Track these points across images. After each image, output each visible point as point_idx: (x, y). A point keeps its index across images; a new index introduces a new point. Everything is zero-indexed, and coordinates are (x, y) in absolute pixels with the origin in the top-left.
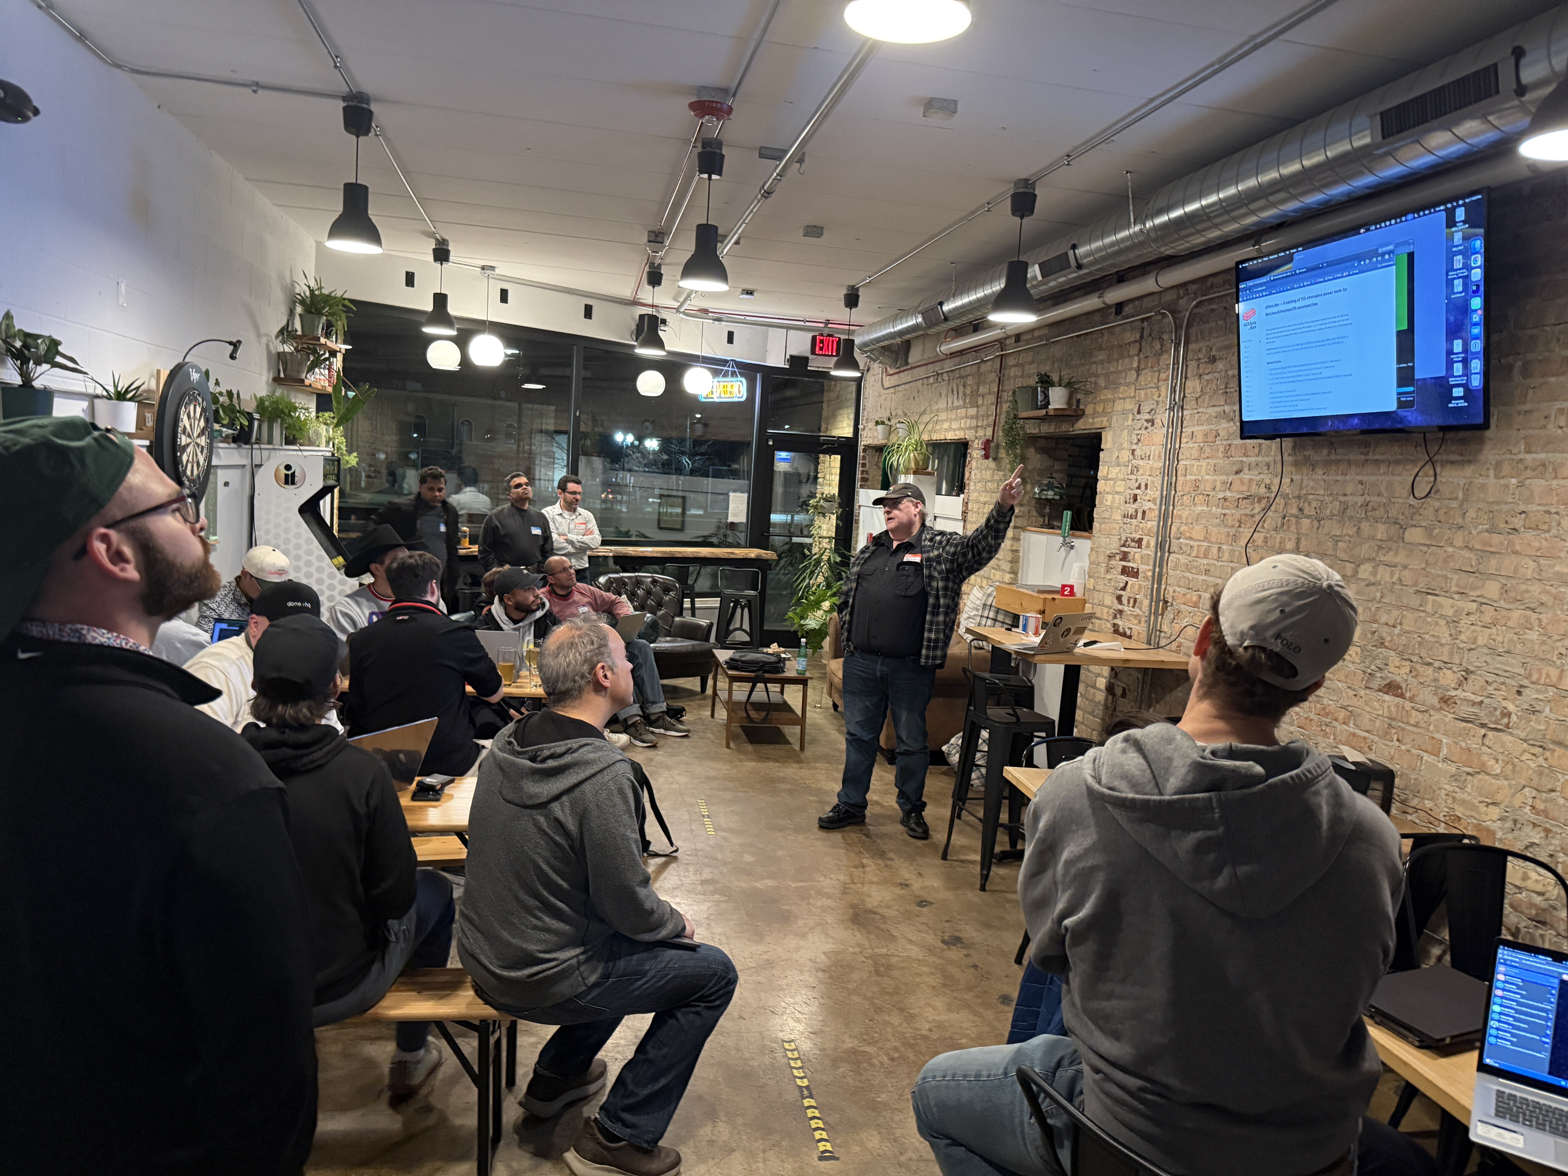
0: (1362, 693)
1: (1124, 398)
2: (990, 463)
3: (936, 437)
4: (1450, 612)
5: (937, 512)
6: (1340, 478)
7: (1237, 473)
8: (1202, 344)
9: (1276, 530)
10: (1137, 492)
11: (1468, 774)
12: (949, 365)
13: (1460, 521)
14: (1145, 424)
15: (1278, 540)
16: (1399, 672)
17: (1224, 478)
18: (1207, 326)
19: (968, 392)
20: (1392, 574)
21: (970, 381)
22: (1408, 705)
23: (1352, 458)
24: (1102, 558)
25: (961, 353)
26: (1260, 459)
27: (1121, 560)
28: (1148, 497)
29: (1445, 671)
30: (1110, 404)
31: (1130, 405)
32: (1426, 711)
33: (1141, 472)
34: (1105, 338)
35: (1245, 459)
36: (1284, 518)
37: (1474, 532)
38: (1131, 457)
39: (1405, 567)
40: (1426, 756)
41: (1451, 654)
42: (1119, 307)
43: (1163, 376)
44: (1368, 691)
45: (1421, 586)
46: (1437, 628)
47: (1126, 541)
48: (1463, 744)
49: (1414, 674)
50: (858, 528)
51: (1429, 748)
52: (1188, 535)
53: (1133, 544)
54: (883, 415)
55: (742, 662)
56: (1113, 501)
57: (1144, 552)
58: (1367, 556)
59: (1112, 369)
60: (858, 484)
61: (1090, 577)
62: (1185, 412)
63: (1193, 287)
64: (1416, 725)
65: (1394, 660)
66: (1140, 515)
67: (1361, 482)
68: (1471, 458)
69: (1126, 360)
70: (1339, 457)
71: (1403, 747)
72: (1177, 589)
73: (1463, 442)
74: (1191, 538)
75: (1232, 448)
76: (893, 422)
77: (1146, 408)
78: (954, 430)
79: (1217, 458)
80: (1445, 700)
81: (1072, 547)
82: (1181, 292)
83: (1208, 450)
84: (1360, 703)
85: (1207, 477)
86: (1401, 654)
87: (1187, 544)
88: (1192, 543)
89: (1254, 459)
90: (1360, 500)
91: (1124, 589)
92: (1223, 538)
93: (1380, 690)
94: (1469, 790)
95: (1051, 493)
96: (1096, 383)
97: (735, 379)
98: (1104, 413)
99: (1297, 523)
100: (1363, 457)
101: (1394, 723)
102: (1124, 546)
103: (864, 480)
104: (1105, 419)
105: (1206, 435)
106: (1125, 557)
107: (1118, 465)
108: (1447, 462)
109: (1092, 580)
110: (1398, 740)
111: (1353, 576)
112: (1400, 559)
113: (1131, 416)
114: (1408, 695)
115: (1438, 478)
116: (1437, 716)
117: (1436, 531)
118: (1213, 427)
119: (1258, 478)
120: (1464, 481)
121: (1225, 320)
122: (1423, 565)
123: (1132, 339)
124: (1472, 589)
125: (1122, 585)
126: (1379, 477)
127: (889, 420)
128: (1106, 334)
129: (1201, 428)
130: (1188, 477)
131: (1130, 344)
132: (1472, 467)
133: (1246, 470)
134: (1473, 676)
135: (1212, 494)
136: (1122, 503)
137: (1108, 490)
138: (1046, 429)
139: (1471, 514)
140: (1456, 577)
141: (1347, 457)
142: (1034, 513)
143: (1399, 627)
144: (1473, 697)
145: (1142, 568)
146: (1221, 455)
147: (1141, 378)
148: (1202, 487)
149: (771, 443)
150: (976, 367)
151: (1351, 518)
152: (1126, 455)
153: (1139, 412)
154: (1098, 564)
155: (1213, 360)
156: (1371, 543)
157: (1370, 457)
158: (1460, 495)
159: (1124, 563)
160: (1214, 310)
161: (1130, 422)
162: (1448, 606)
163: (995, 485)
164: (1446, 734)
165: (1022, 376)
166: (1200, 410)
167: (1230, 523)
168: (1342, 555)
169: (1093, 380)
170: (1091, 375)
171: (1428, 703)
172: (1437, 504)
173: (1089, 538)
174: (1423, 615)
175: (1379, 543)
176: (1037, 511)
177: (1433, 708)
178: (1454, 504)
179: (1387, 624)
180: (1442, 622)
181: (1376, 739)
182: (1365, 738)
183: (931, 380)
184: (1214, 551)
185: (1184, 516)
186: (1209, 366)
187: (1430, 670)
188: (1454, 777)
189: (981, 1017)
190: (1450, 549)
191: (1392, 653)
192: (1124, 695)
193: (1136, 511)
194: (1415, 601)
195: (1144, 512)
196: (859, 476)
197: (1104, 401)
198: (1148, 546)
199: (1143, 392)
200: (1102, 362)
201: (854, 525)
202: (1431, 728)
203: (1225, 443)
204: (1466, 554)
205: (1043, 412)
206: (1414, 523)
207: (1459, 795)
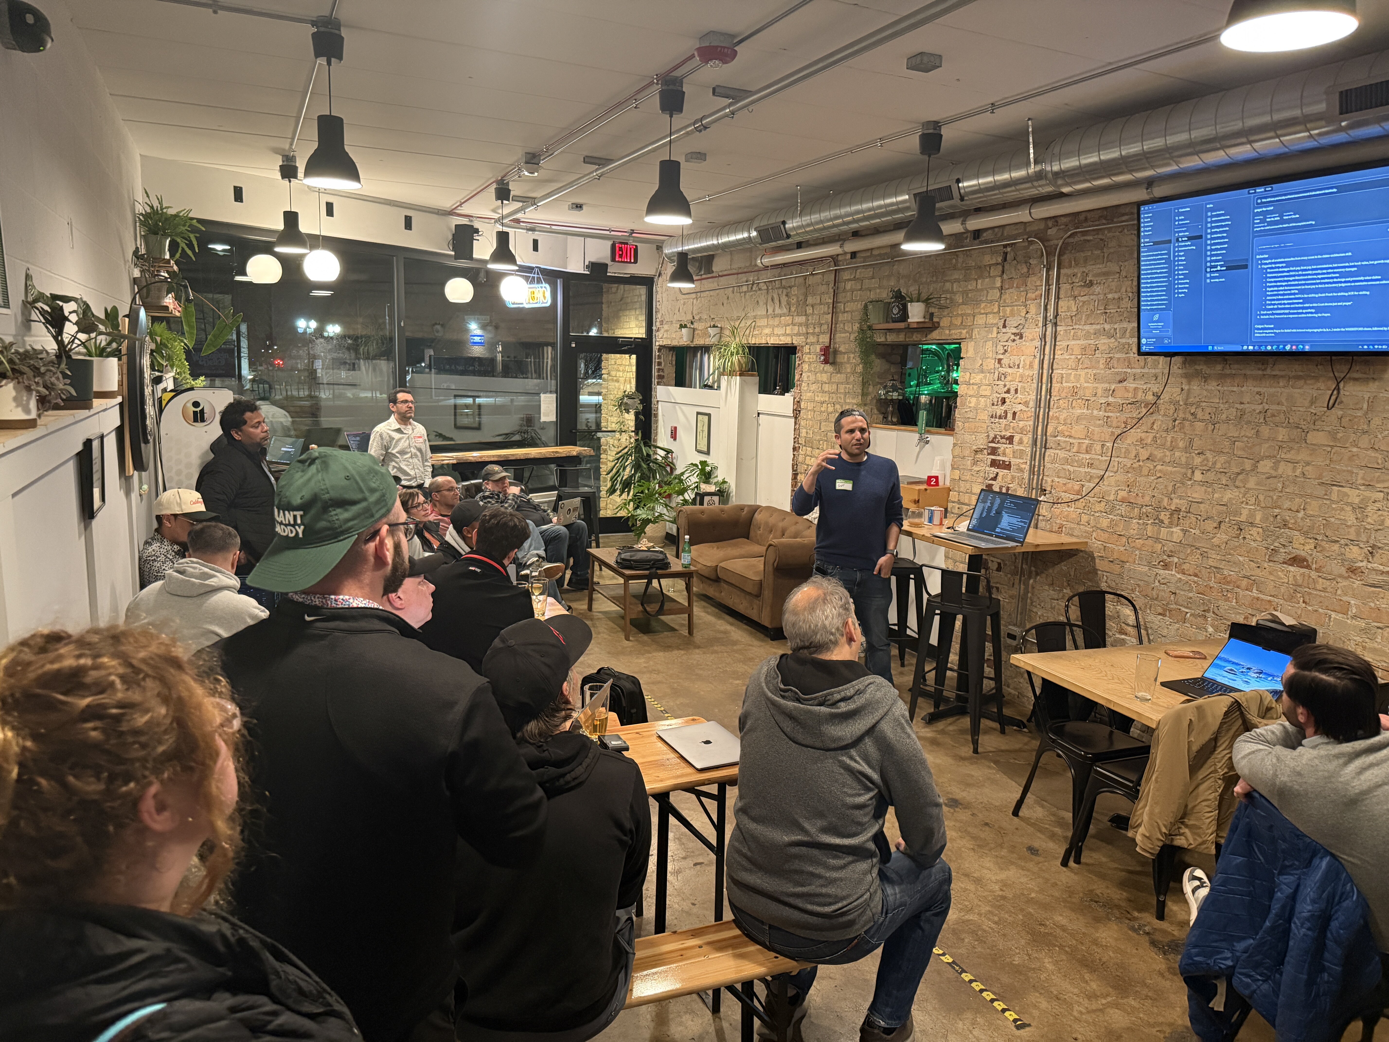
0: (1266, 565)
1: (986, 314)
2: (828, 367)
3: (753, 341)
4: (1357, 500)
5: (761, 408)
6: (1235, 389)
7: (1120, 382)
8: (1078, 271)
9: (1167, 431)
10: (1006, 396)
11: (1378, 628)
12: (765, 277)
13: (1365, 427)
14: (1013, 337)
15: (1169, 439)
16: (1303, 547)
17: (1106, 385)
18: (1082, 254)
19: (794, 300)
20: (1294, 469)
21: (795, 291)
22: (1314, 574)
23: (1248, 372)
24: (967, 452)
25: (784, 265)
26: (1146, 370)
27: (989, 454)
28: (1018, 400)
29: (1351, 547)
30: (970, 319)
31: (992, 319)
32: (1334, 579)
33: (1009, 378)
34: (960, 260)
35: (1129, 370)
36: (1175, 421)
37: (1379, 436)
38: (997, 365)
39: (1308, 464)
40: (1333, 615)
41: (1358, 534)
42: (977, 234)
43: (1031, 295)
44: (1271, 564)
45: (1327, 478)
46: (1343, 513)
47: (995, 437)
48: (1372, 605)
49: (1319, 549)
50: (657, 422)
51: (1337, 608)
52: (1067, 434)
53: (1004, 441)
54: (686, 318)
55: (634, 561)
56: (978, 403)
57: (1016, 447)
58: (1267, 454)
59: (970, 288)
60: (655, 380)
61: (953, 468)
62: (1059, 329)
63: (1064, 220)
64: (1324, 590)
65: (1298, 538)
66: (1010, 416)
67: (1259, 393)
68: (1375, 376)
69: (987, 280)
70: (1234, 372)
71: (1310, 608)
72: (1056, 479)
73: (1366, 363)
74: (1070, 437)
75: (1114, 362)
76: (696, 325)
77: (1012, 322)
78: (778, 336)
79: (1097, 368)
80: (1353, 570)
81: (927, 442)
82: (1050, 223)
83: (1087, 361)
84: (1265, 573)
85: (1086, 385)
86: (1305, 534)
87: (1065, 442)
88: (1071, 440)
89: (1139, 371)
90: (1259, 408)
91: (994, 479)
92: (1107, 437)
93: (1284, 563)
94: (1379, 640)
95: (895, 394)
96: (951, 299)
97: (540, 285)
98: (962, 326)
99: (1191, 426)
100: (1260, 372)
101: (1299, 589)
102: (992, 442)
103: (660, 377)
104: (964, 331)
105: (1084, 349)
106: (994, 451)
107: (982, 372)
108: (1350, 379)
109: (957, 472)
110: (1304, 602)
111: (1253, 470)
112: (1303, 456)
113: (995, 329)
114: (1314, 566)
115: (1342, 392)
116: (1345, 583)
117: (1339, 435)
118: (1092, 342)
119: (1144, 387)
120: (1369, 395)
121: (1102, 249)
122: (1328, 462)
123: (994, 261)
124: (1378, 482)
125: (992, 476)
126: (1279, 389)
127: (692, 323)
128: (961, 255)
129: (1078, 342)
130: (1065, 384)
131: (990, 266)
132: (1377, 383)
133: (1130, 379)
134: (1380, 551)
135: (1093, 399)
136: (989, 404)
137: (971, 393)
138: (891, 338)
139: (1376, 421)
140: (1361, 473)
141: (1243, 372)
142: (875, 411)
143: (1302, 512)
144: (1381, 567)
145: (1014, 461)
146: (1102, 366)
147: (1006, 296)
148: (1081, 393)
149: (574, 345)
150: (801, 280)
151: (1249, 422)
152: (990, 364)
153: (1004, 326)
154: (964, 457)
155: (1091, 284)
156: (1271, 443)
157: (1268, 372)
158: (1365, 406)
159: (993, 457)
160: (1088, 241)
161: (994, 335)
162: (1354, 496)
163: (834, 387)
164: (1354, 596)
165: (861, 290)
166: (1077, 327)
167: (1114, 424)
168: (1240, 453)
169: (948, 296)
170: (947, 292)
171: (1336, 573)
172: (1340, 413)
173: (952, 435)
174: (1328, 502)
175: (1279, 444)
176: (879, 410)
177: (1341, 576)
178: (1359, 413)
179: (1290, 510)
180: (1349, 508)
181: (1282, 602)
182: (1269, 601)
183: (745, 288)
184: (1098, 447)
185: (1062, 418)
186: (1086, 290)
187: (1336, 547)
188: (1364, 631)
189: (1028, 870)
190: (1355, 450)
191: (1297, 533)
192: (999, 569)
193: (1006, 412)
194: (1320, 491)
195: (1014, 414)
196: (655, 373)
197: (962, 315)
198: (1021, 442)
199: (1008, 309)
200: (958, 281)
201: (653, 419)
202: (1339, 592)
203: (1106, 356)
204: (1372, 453)
205: (902, 325)
206: (1316, 428)
207: (1369, 644)
